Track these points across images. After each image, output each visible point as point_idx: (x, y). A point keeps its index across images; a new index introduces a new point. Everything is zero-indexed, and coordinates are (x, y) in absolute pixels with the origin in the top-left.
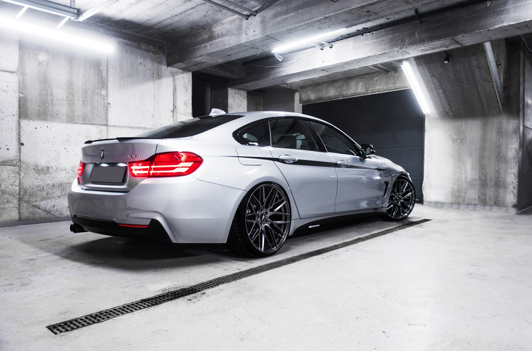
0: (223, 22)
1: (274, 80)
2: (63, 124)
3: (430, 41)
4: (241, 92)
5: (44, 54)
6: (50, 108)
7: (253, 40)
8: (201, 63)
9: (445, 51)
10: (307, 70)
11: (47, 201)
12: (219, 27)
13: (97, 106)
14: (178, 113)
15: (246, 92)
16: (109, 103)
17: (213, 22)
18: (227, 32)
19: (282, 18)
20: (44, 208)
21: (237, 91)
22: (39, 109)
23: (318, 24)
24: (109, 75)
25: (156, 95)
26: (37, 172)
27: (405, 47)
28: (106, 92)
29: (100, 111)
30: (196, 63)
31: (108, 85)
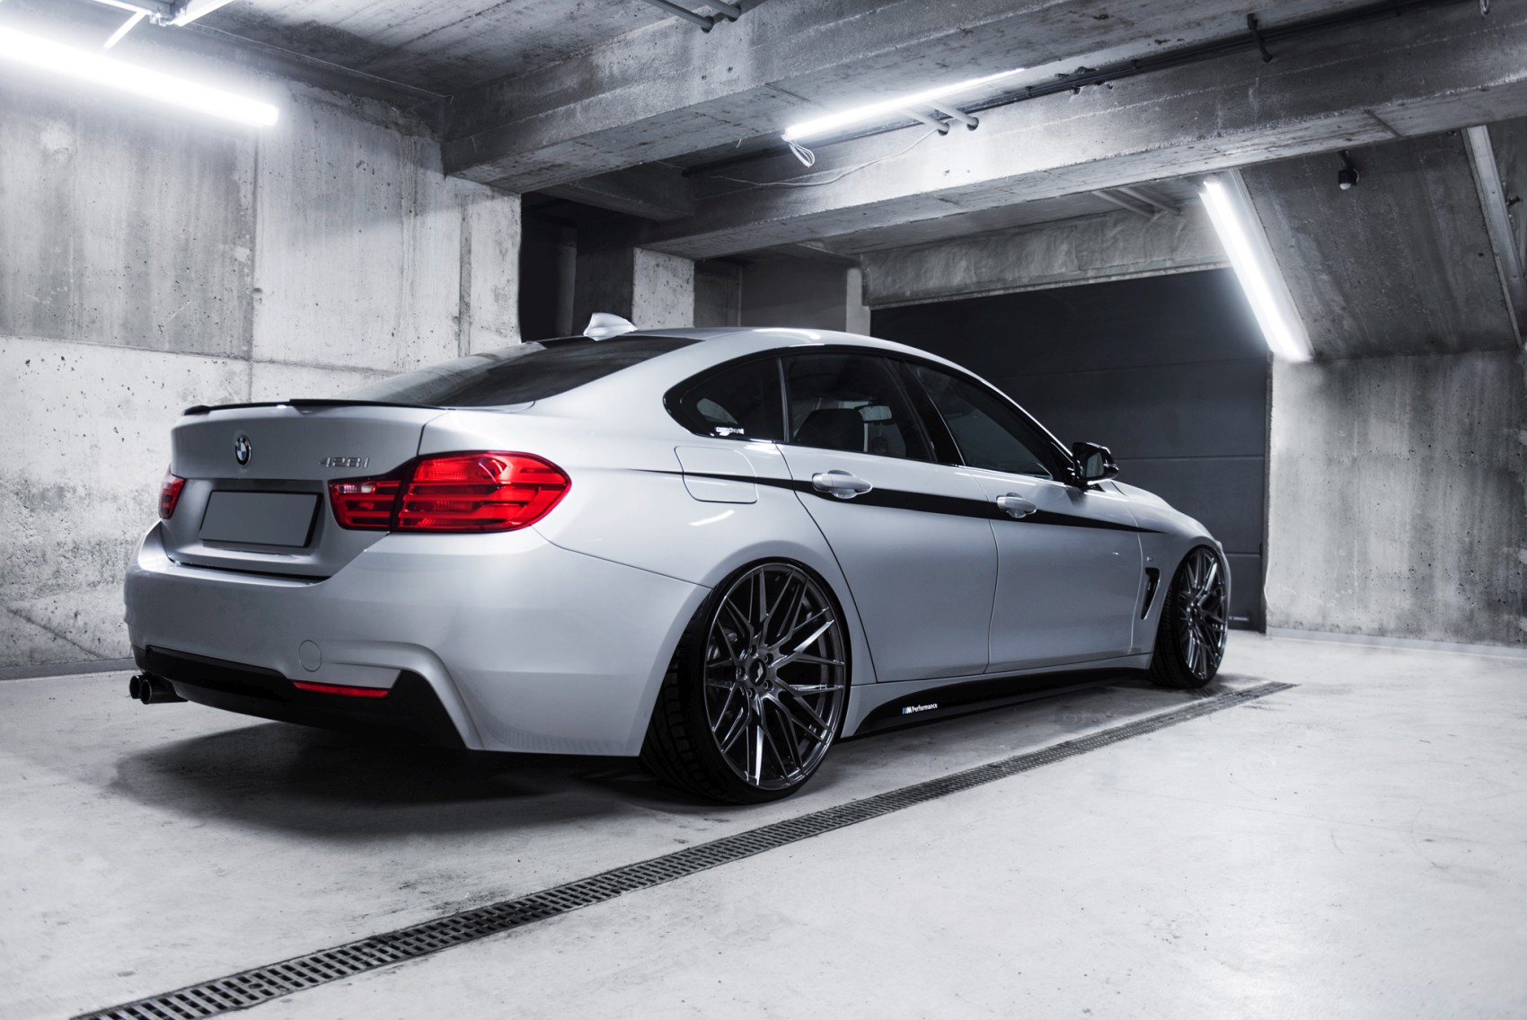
0: (628, 38)
1: (783, 226)
2: (112, 350)
3: (1297, 119)
4: (674, 264)
5: (60, 129)
6: (74, 298)
7: (727, 96)
8: (554, 166)
9: (1342, 152)
10: (893, 197)
11: (55, 597)
12: (616, 52)
13: (218, 297)
14: (473, 325)
15: (693, 263)
16: (257, 286)
17: (597, 38)
18: (642, 69)
19: (823, 28)
20: (46, 619)
21: (662, 259)
22: (38, 300)
23: (937, 53)
24: (259, 199)
25: (406, 267)
26: (28, 504)
27: (1216, 133)
28: (248, 251)
29: (228, 312)
30: (538, 167)
31: (255, 228)
